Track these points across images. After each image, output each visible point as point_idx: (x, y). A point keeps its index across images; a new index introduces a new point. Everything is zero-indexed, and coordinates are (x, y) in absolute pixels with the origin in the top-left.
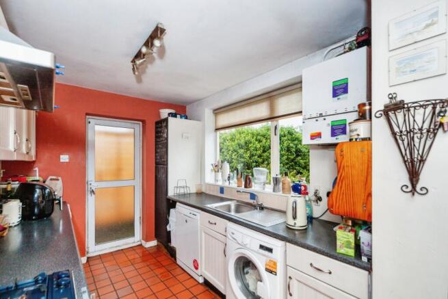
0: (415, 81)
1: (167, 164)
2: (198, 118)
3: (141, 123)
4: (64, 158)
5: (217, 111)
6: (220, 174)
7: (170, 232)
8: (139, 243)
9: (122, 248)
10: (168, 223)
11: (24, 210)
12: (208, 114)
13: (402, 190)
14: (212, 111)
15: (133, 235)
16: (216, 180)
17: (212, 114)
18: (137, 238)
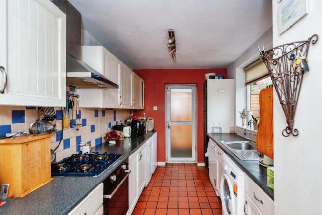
0: (291, 27)
1: (207, 112)
2: (232, 77)
3: (195, 85)
4: (155, 108)
5: (247, 69)
6: (245, 119)
7: (208, 158)
8: (195, 163)
9: (184, 163)
10: (207, 152)
11: (132, 132)
12: (239, 72)
13: (283, 134)
14: (243, 69)
15: (191, 156)
16: (243, 125)
17: (243, 72)
18: (193, 159)
